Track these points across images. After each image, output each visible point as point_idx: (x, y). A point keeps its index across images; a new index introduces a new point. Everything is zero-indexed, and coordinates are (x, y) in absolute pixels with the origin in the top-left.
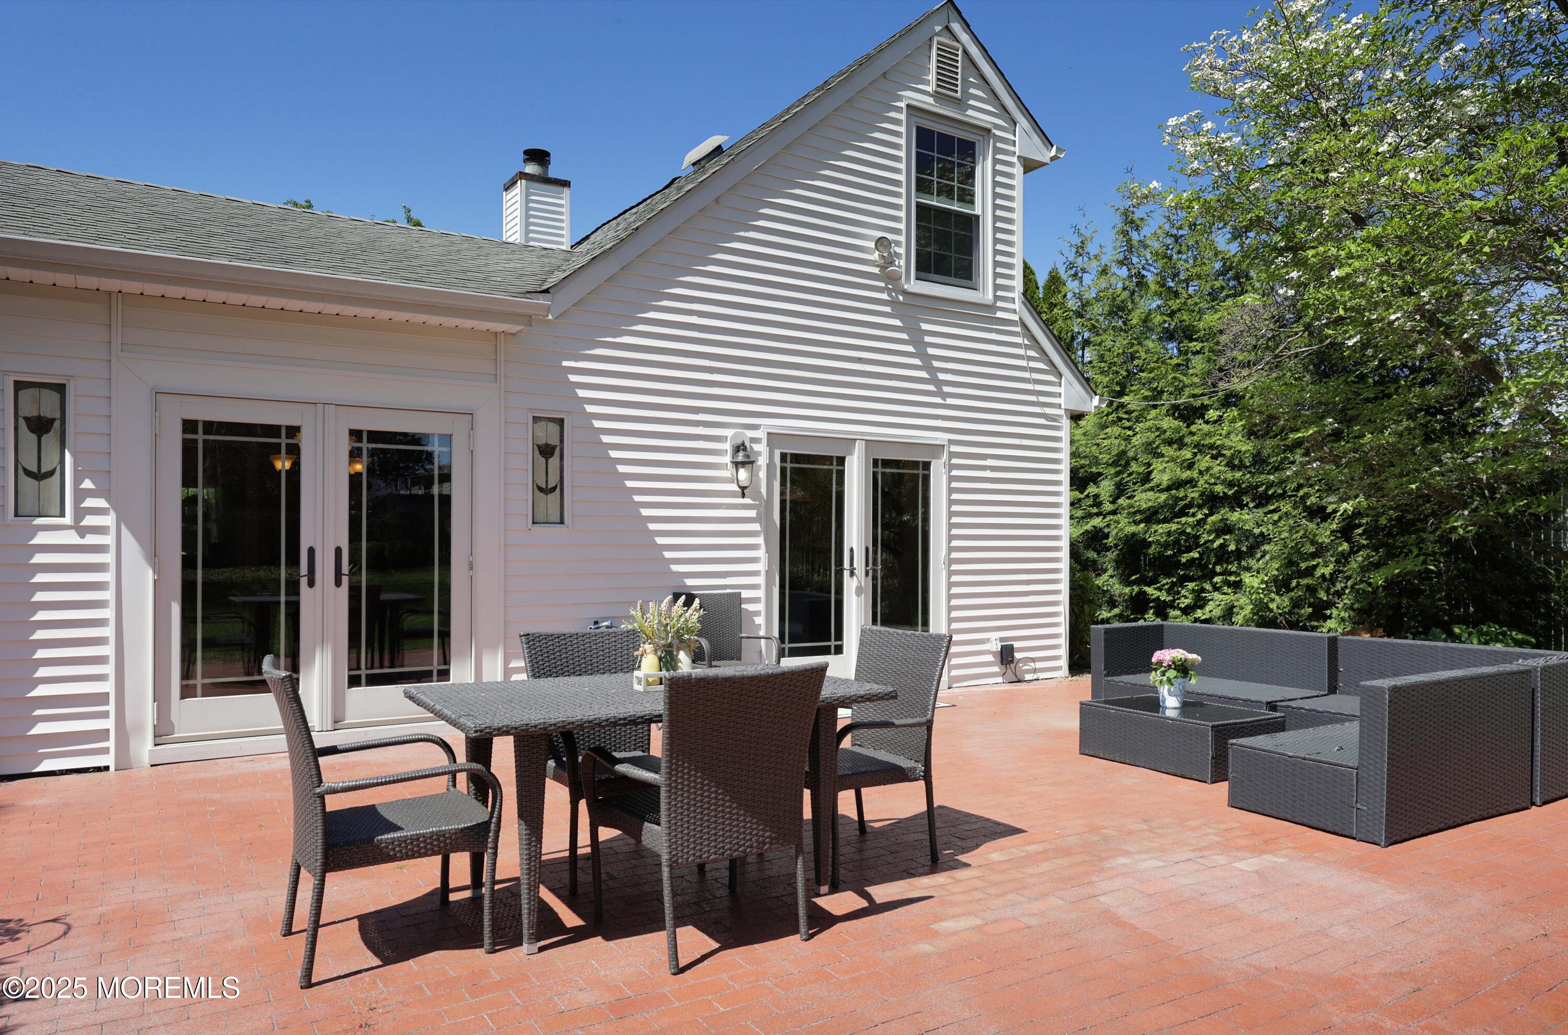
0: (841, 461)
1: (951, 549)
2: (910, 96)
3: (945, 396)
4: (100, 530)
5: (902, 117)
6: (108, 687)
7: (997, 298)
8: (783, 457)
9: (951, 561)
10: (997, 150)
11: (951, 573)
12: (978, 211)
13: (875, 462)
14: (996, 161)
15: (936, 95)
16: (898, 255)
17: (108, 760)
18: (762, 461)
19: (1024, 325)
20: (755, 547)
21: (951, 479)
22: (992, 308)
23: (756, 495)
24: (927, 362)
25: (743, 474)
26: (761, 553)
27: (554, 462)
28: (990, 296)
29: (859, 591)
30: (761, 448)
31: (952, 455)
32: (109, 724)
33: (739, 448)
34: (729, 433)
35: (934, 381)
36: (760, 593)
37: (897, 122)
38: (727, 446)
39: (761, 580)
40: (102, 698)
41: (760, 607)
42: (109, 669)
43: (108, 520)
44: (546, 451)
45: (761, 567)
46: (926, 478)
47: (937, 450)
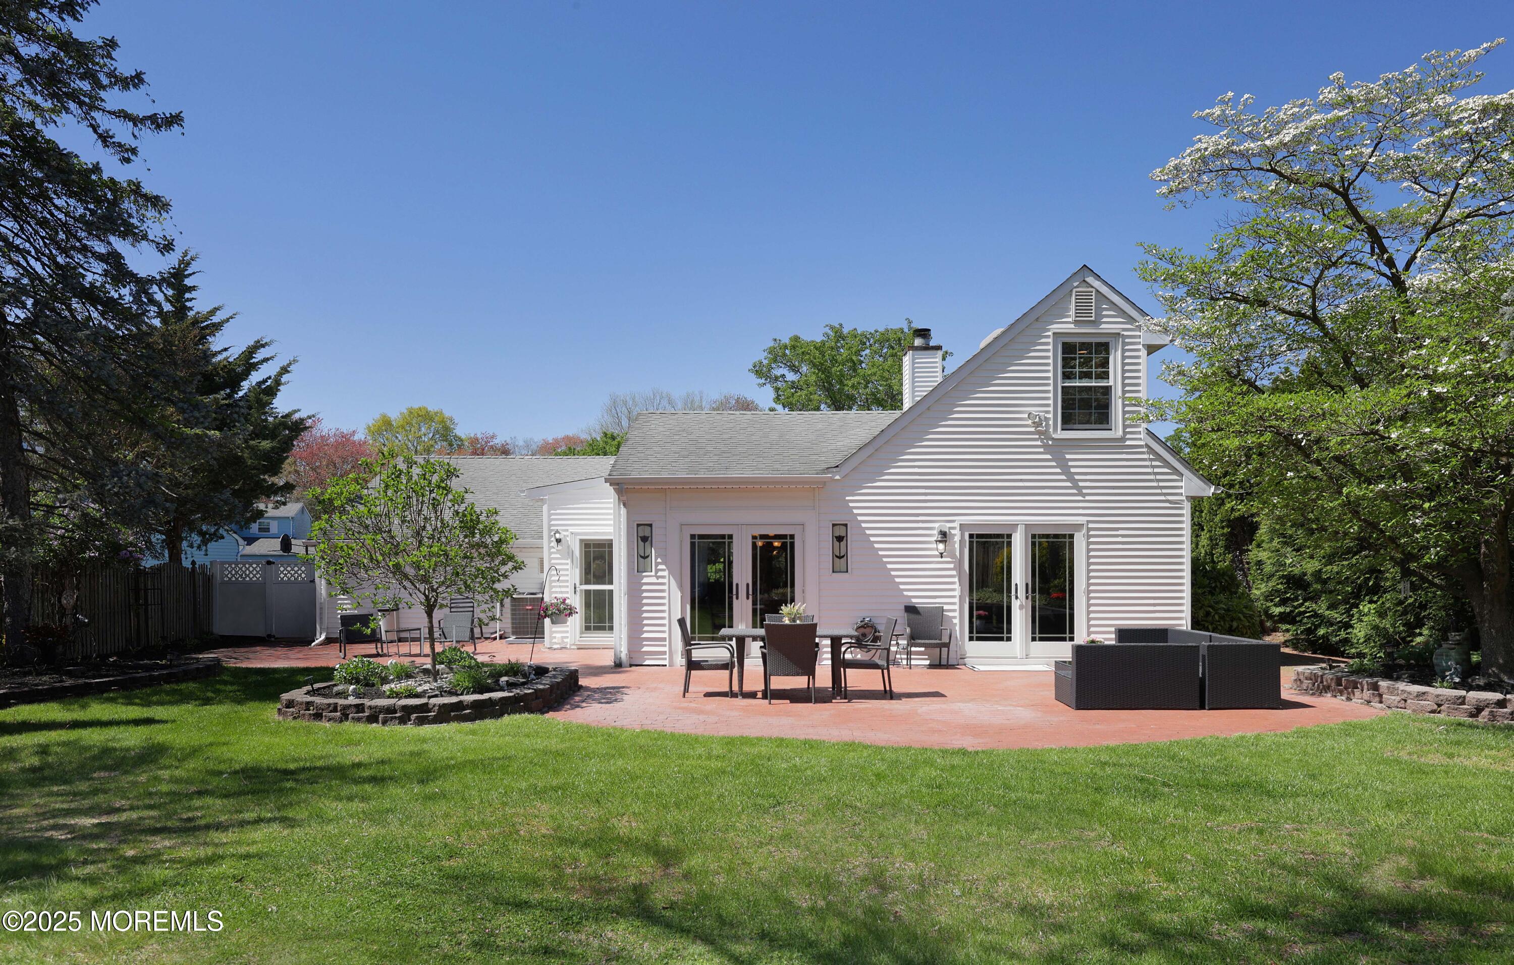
0: (1009, 536)
1: (1089, 585)
2: (1056, 327)
3: (1084, 495)
4: (663, 577)
5: (1050, 340)
6: (666, 635)
7: (1125, 433)
8: (971, 536)
9: (1089, 592)
10: (1124, 344)
11: (1089, 599)
12: (1111, 383)
13: (1034, 536)
14: (1124, 351)
15: (1076, 322)
16: (1047, 419)
17: (666, 662)
18: (957, 539)
19: (1147, 446)
20: (953, 583)
21: (1089, 544)
22: (1123, 439)
23: (952, 555)
24: (1070, 477)
25: (941, 546)
26: (957, 586)
27: (843, 544)
28: (1120, 433)
29: (1021, 607)
30: (957, 532)
31: (1089, 529)
32: (666, 649)
33: (944, 534)
34: (936, 525)
35: (1076, 487)
36: (957, 607)
37: (1047, 344)
38: (935, 532)
39: (957, 600)
40: (664, 639)
41: (957, 614)
42: (666, 629)
43: (666, 573)
44: (840, 539)
45: (957, 593)
46: (1072, 544)
47: (1079, 527)
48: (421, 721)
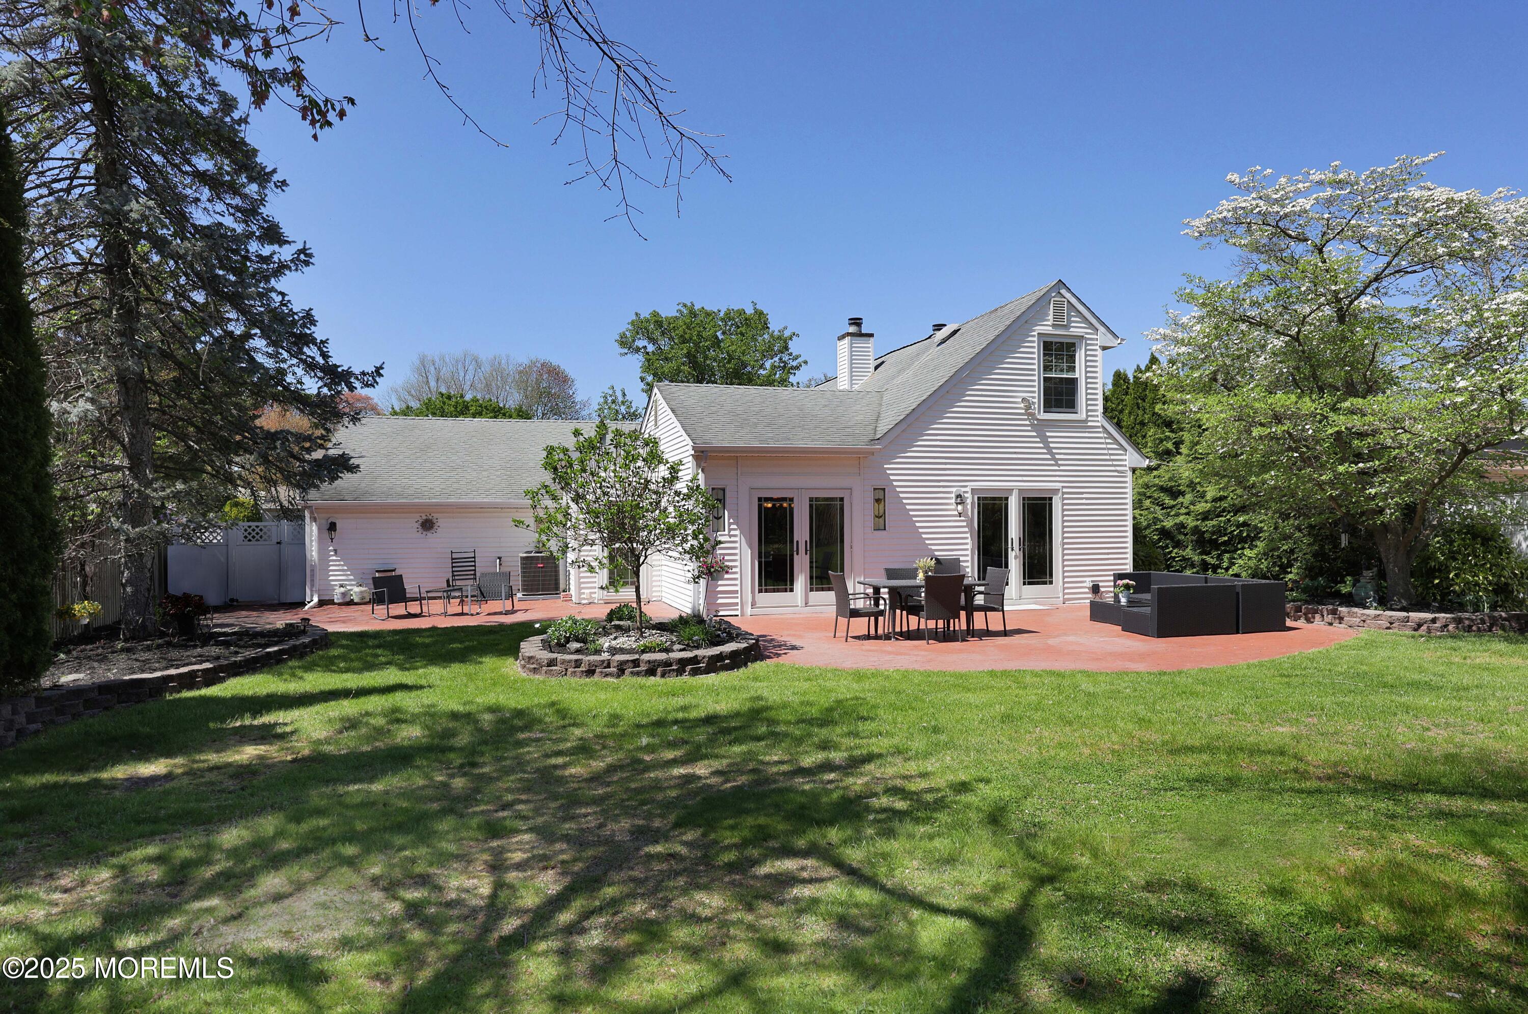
0: (1007, 499)
1: (1064, 538)
2: (1039, 329)
3: (1059, 465)
4: (735, 536)
5: (1035, 339)
6: (738, 588)
7: (1088, 416)
8: (979, 498)
9: (1064, 544)
10: (1087, 345)
11: (1064, 549)
12: (1077, 376)
13: (1024, 499)
14: (1086, 350)
15: (1054, 326)
16: (1034, 403)
17: (738, 613)
18: (969, 501)
19: (1103, 427)
20: (966, 538)
21: (1063, 505)
22: (1086, 421)
23: (966, 516)
24: (1050, 451)
25: (960, 507)
26: (969, 541)
27: (881, 506)
28: (1084, 416)
29: (1016, 557)
30: (969, 495)
31: (1064, 493)
32: (738, 601)
33: (959, 496)
34: (954, 490)
35: (1054, 459)
36: (969, 558)
37: (1033, 342)
38: (953, 495)
39: (969, 552)
40: (736, 592)
41: (969, 564)
42: (738, 582)
43: (738, 532)
44: (878, 501)
45: (969, 547)
46: (1051, 505)
47: (1056, 491)
48: (695, 672)
